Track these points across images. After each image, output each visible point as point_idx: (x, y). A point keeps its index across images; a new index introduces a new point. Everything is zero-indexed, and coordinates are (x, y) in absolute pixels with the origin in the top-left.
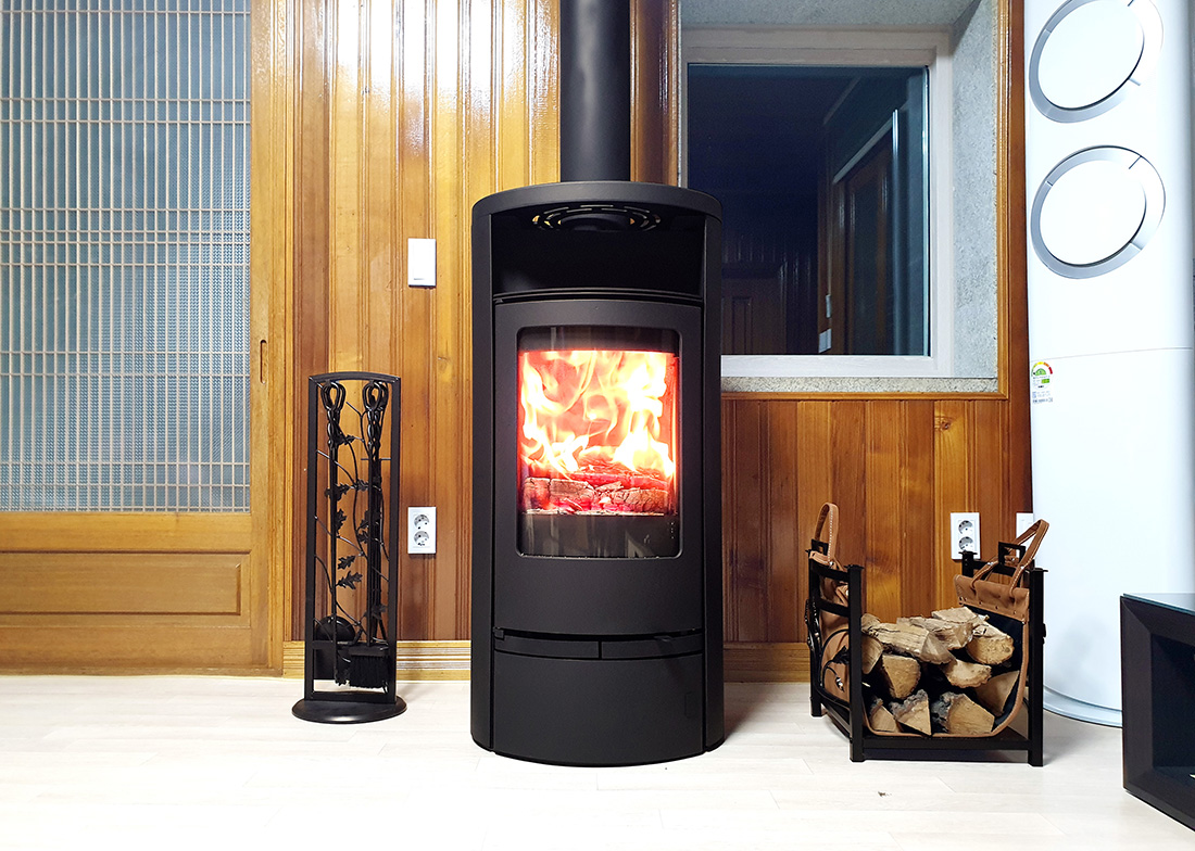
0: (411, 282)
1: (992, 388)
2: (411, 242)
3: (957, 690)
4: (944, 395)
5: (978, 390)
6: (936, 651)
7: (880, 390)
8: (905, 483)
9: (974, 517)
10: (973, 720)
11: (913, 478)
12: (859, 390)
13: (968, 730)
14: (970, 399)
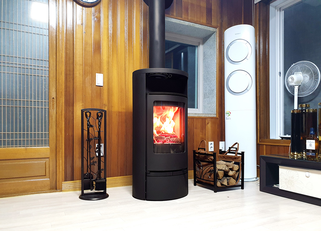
0: (97, 85)
1: (215, 116)
2: (97, 74)
3: (230, 176)
4: (207, 117)
5: (213, 116)
6: (227, 169)
7: (196, 116)
8: (201, 136)
9: (213, 143)
10: (233, 182)
11: (202, 135)
12: (192, 116)
13: (232, 184)
14: (212, 118)
